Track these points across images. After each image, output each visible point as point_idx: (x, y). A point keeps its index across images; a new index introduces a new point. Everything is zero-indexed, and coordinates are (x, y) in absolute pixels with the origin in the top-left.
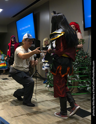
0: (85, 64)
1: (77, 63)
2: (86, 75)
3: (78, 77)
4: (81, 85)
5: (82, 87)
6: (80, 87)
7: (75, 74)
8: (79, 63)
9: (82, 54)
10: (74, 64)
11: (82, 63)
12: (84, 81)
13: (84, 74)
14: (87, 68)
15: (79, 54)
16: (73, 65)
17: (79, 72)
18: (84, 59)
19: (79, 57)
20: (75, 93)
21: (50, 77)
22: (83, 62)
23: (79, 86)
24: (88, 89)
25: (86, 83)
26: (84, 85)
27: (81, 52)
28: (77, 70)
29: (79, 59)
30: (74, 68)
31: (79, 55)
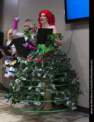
0: (63, 69)
1: (53, 67)
2: (65, 85)
3: (54, 87)
4: (58, 99)
5: (59, 101)
6: (57, 101)
7: (50, 83)
8: (55, 67)
9: (59, 55)
10: (49, 68)
11: (60, 68)
12: (62, 93)
13: (63, 83)
14: (66, 74)
15: (55, 55)
16: (48, 70)
17: (55, 80)
18: (62, 62)
19: (55, 59)
20: (48, 111)
21: (14, 88)
22: (61, 66)
23: (55, 100)
24: (68, 103)
25: (65, 95)
26: (62, 99)
27: (57, 53)
28: (52, 77)
29: (55, 61)
30: (49, 74)
31: (55, 57)
